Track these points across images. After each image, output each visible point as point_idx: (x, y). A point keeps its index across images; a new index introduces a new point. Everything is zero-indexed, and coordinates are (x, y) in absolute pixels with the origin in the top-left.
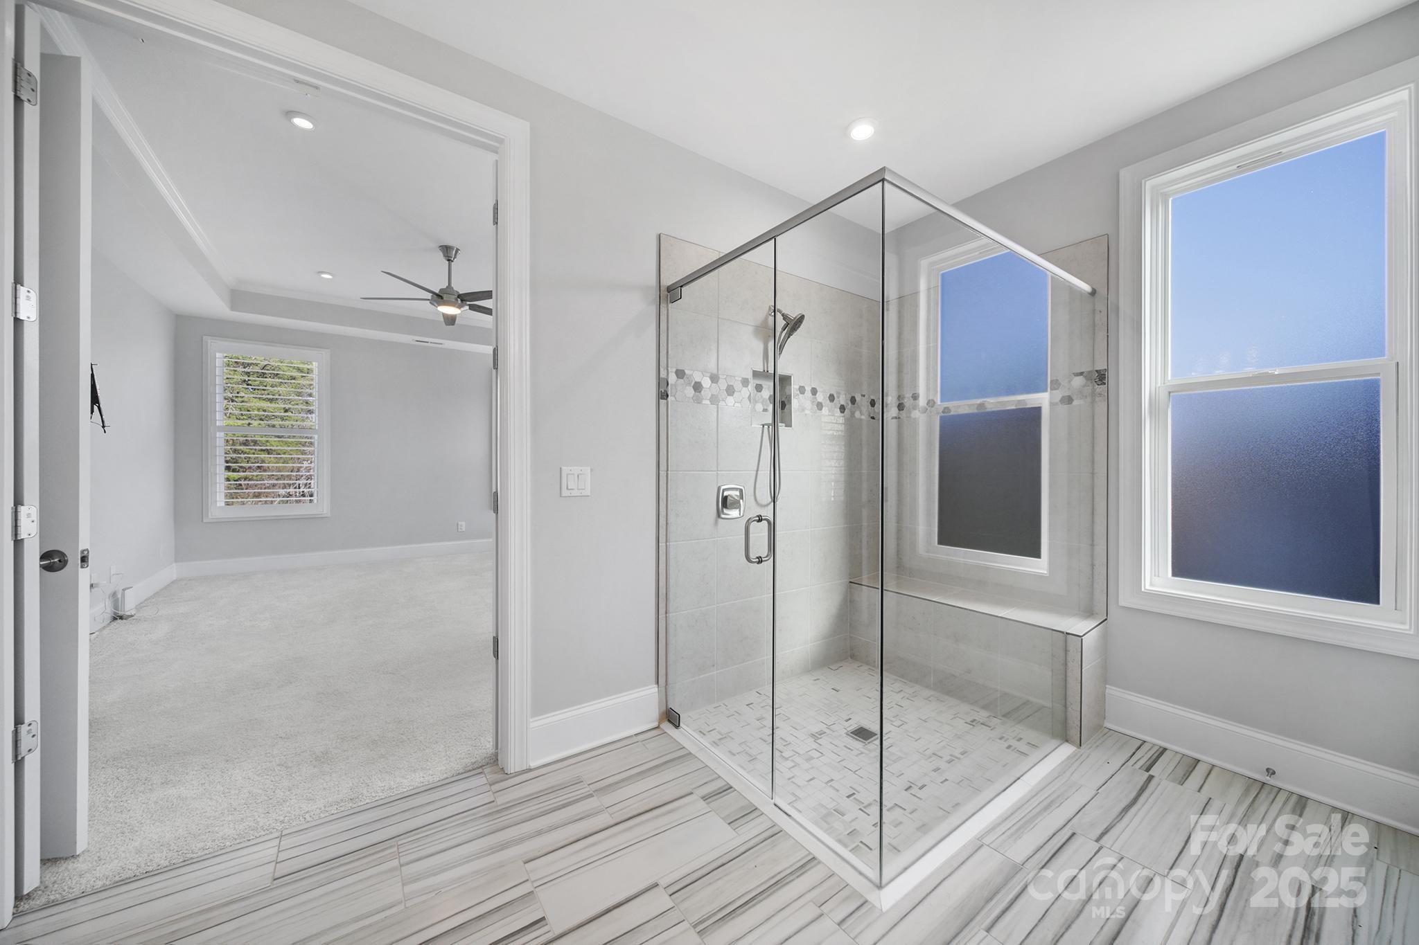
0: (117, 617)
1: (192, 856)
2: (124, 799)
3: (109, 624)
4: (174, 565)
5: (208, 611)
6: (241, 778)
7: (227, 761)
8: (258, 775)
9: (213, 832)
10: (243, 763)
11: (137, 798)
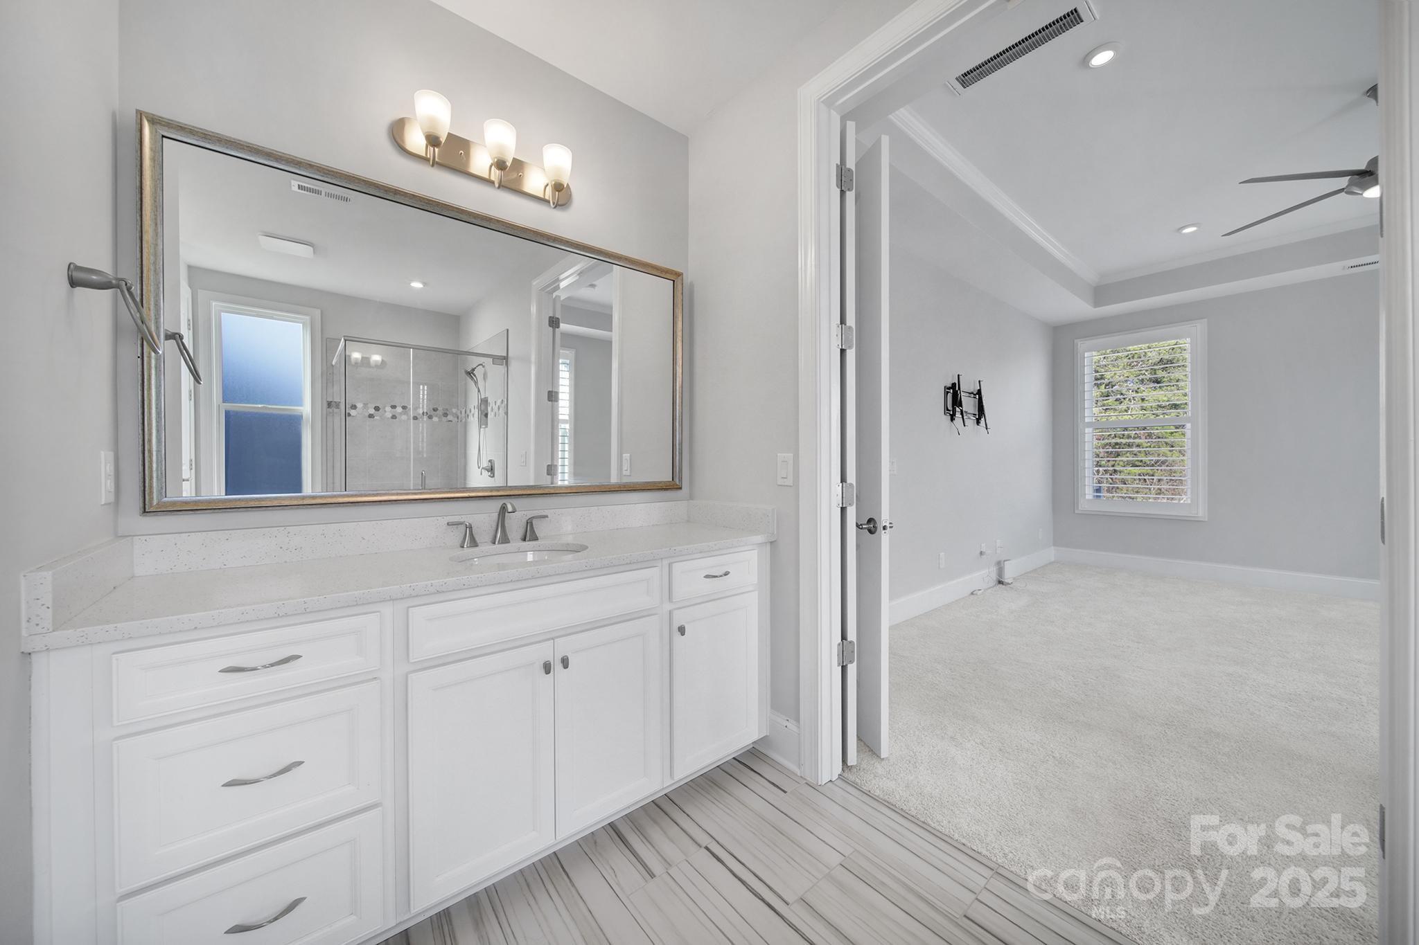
0: (1000, 582)
1: (931, 822)
2: (926, 733)
3: (993, 587)
4: (1053, 547)
5: (1062, 596)
6: (1000, 775)
7: (1001, 750)
8: (1015, 784)
9: (954, 813)
10: (1010, 761)
11: (932, 739)
